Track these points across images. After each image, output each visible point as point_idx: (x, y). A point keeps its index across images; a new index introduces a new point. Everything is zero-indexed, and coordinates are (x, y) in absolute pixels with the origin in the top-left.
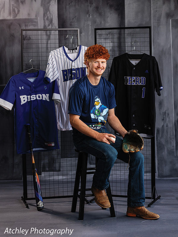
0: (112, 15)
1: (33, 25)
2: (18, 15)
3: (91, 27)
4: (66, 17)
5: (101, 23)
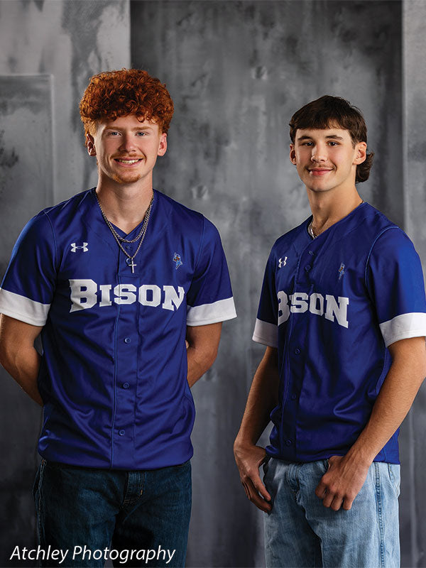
3: (265, 118)
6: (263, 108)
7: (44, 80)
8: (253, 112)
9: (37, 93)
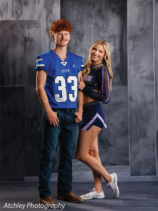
0: (115, 18)
1: (36, 26)
2: (20, 17)
3: (93, 30)
4: (69, 20)
5: (103, 26)
6: (93, 27)
7: (39, 21)
8: (90, 28)
9: (38, 24)
